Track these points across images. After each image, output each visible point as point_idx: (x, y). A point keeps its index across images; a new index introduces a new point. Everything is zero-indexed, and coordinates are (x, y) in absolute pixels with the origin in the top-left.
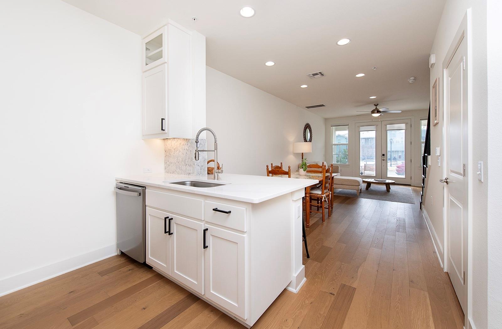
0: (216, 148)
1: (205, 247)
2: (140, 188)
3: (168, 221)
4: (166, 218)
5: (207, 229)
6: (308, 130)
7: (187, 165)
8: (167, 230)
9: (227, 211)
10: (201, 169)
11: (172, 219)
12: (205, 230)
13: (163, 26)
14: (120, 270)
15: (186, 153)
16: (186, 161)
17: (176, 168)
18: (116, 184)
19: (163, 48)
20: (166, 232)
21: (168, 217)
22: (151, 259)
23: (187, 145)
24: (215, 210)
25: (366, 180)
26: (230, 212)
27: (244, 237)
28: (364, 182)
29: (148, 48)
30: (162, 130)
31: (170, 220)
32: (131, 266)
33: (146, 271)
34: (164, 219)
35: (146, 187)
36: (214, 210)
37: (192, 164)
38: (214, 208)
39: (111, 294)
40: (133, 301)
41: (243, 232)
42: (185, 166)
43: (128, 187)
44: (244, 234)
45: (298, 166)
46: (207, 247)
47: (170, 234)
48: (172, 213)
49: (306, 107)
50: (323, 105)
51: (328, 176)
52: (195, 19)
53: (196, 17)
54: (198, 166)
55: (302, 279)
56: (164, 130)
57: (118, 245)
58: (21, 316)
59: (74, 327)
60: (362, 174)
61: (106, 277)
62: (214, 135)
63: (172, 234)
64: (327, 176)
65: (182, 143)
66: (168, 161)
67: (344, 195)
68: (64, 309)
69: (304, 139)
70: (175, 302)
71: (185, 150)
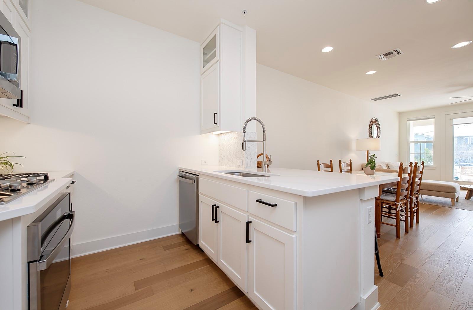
0: (264, 139)
1: (248, 241)
2: (194, 176)
3: (215, 208)
4: (213, 206)
5: (250, 222)
6: (374, 127)
7: (238, 158)
8: (214, 218)
9: (272, 203)
10: (251, 162)
11: (219, 207)
12: (248, 223)
13: (217, 27)
14: (179, 247)
15: (237, 146)
16: (237, 154)
17: (228, 161)
18: (179, 173)
19: (216, 49)
20: (213, 220)
21: (215, 205)
22: (202, 243)
23: (238, 138)
24: (259, 201)
25: (467, 186)
26: (275, 205)
27: (292, 238)
28: (462, 189)
29: (205, 53)
30: (215, 123)
31: (216, 208)
32: (188, 246)
33: (198, 253)
34: (212, 206)
35: (199, 176)
36: (257, 201)
37: (242, 156)
38: (258, 199)
39: (169, 268)
40: (184, 280)
41: (292, 232)
42: (236, 159)
43: (186, 175)
44: (292, 234)
45: (361, 166)
46: (250, 241)
47: (216, 222)
48: (219, 201)
49: (373, 99)
50: (396, 95)
51: (406, 177)
52: (244, 12)
53: (246, 10)
54: (248, 158)
55: (374, 304)
56: (216, 124)
57: (181, 226)
58: (107, 271)
59: (137, 291)
60: (457, 178)
61: (167, 252)
62: (262, 125)
63: (218, 222)
64: (403, 178)
65: (234, 137)
66: (222, 155)
67: (430, 203)
68: (134, 273)
69: (370, 136)
70: (220, 292)
71: (236, 143)
